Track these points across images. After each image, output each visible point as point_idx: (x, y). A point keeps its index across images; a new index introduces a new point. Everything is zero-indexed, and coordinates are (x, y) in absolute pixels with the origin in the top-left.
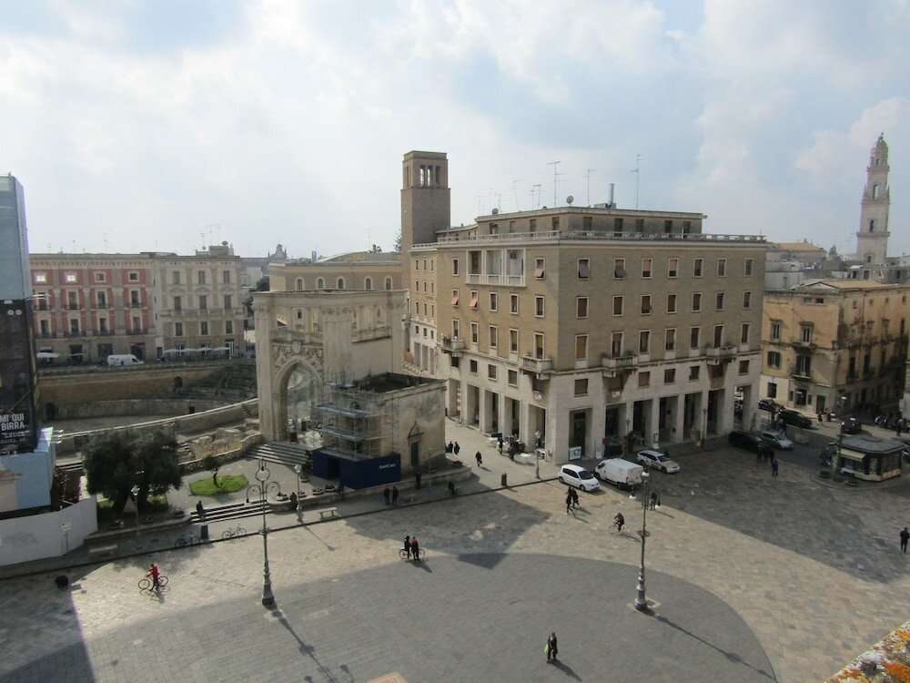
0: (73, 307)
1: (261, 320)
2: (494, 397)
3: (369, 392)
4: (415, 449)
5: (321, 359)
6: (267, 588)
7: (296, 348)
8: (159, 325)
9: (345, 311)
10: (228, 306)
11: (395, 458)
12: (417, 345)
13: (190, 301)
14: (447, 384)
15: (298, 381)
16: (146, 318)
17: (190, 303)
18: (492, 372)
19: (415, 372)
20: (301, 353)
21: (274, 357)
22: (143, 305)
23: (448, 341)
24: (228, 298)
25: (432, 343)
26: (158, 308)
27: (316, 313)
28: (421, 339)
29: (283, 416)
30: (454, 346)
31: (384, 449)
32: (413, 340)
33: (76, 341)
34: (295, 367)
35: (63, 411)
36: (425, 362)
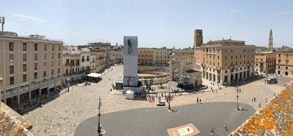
0: (143, 56)
1: (170, 60)
3: (188, 73)
4: (196, 83)
5: (180, 67)
6: (169, 106)
7: (176, 65)
8: (154, 60)
9: (184, 59)
10: (165, 57)
11: (192, 85)
12: (197, 65)
14: (202, 72)
15: (176, 71)
16: (152, 59)
17: (159, 56)
18: (210, 70)
19: (195, 69)
20: (177, 66)
21: (172, 66)
22: (152, 56)
23: (202, 64)
24: (165, 56)
25: (199, 64)
26: (154, 57)
27: (179, 59)
28: (198, 64)
29: (173, 76)
31: (190, 84)
32: (196, 64)
33: (143, 61)
34: (175, 68)
35: (140, 72)
36: (198, 68)
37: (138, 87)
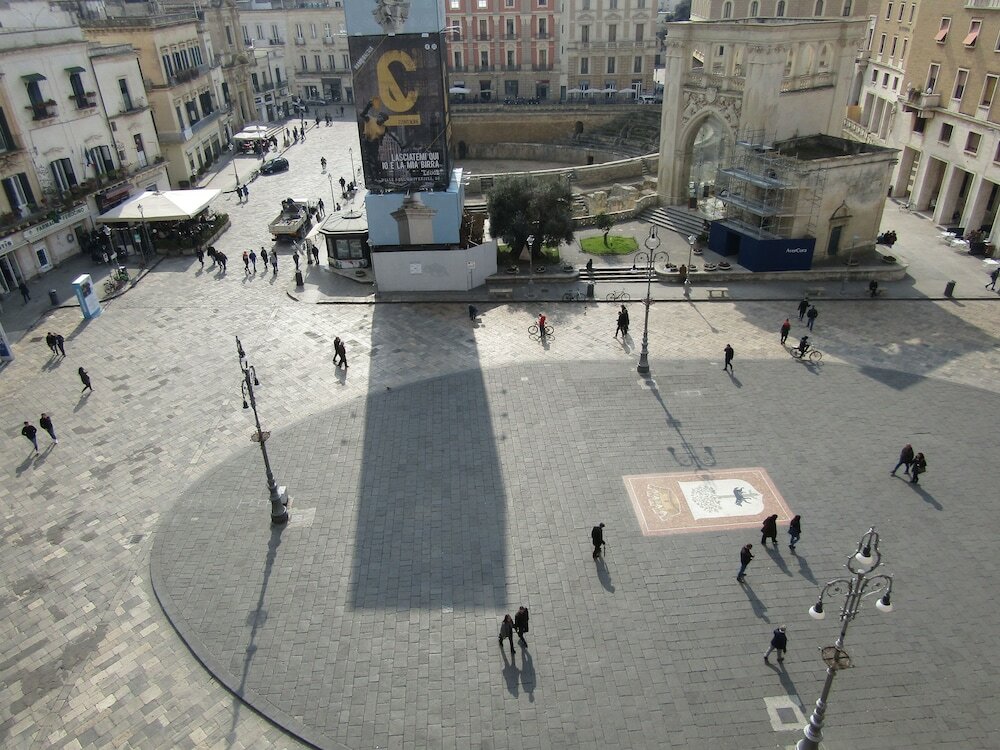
0: (484, 37)
1: (673, 57)
2: (966, 178)
3: (792, 158)
4: (836, 235)
5: (738, 111)
6: (644, 356)
7: (711, 96)
8: (564, 59)
9: (778, 49)
10: (639, 37)
11: (809, 242)
12: (871, 97)
13: (599, 31)
14: (900, 156)
15: (709, 134)
16: (552, 51)
17: (599, 33)
18: (973, 143)
19: (859, 135)
20: (714, 103)
21: (683, 106)
22: (551, 35)
23: (916, 95)
24: (640, 27)
25: (891, 95)
26: (565, 40)
27: (741, 50)
28: (878, 90)
29: (685, 177)
30: (924, 102)
31: (796, 231)
32: (866, 90)
33: (485, 77)
34: (705, 119)
35: (473, 151)
36: (877, 122)
37: (462, 246)
